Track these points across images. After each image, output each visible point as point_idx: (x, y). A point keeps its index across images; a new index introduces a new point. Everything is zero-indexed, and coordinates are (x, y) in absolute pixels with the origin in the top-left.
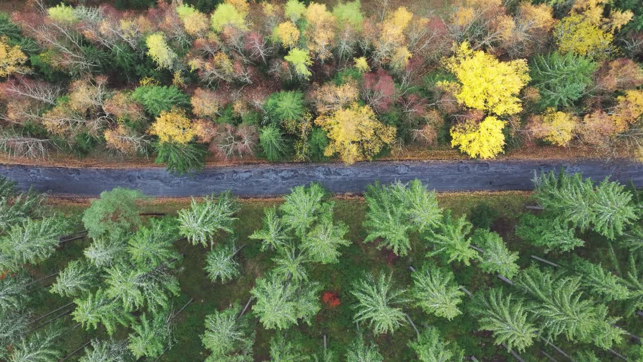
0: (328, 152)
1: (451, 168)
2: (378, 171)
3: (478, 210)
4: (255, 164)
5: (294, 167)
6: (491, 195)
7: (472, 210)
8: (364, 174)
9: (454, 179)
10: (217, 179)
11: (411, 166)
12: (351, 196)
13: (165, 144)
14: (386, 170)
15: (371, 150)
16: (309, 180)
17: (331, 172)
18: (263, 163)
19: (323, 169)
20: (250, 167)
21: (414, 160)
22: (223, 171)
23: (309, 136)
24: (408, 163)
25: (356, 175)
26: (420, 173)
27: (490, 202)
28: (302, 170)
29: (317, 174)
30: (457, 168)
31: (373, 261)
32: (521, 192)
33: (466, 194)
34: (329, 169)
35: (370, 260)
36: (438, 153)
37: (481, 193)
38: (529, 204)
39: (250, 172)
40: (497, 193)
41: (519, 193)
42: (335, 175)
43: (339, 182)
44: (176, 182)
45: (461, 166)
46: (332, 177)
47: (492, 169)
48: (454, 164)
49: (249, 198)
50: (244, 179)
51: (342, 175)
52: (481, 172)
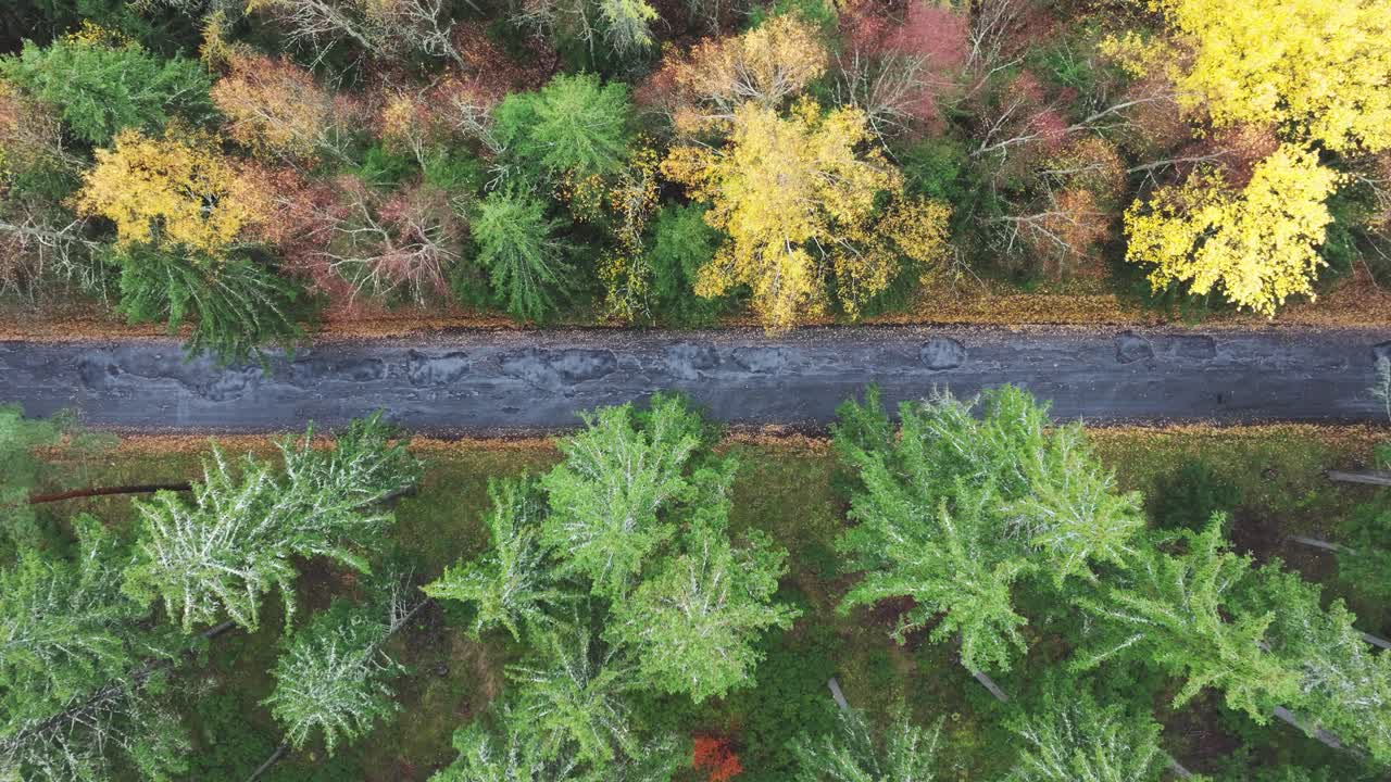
0: (710, 284)
1: (1094, 350)
2: (868, 355)
3: (1179, 484)
4: (479, 331)
5: (602, 343)
6: (1219, 438)
7: (1160, 481)
8: (822, 365)
9: (1103, 387)
10: (357, 377)
11: (971, 343)
12: (779, 435)
13: (136, 251)
14: (892, 357)
15: (857, 282)
16: (647, 385)
17: (716, 360)
18: (506, 327)
19: (694, 350)
20: (464, 341)
21: (978, 326)
22: (377, 352)
23: (648, 236)
24: (960, 334)
25: (798, 369)
26: (998, 365)
27: (1216, 459)
28: (628, 353)
29: (674, 364)
30: (1114, 352)
31: (847, 637)
32: (1314, 428)
33: (1141, 431)
34: (712, 350)
35: (836, 635)
36: (1054, 303)
37: (1189, 430)
38: (1338, 466)
39: (463, 355)
40: (1239, 431)
41: (1306, 432)
42: (732, 369)
43: (743, 390)
44: (228, 386)
45: (1125, 345)
46: (721, 375)
47: (1223, 356)
48: (1103, 337)
49: (459, 438)
50: (444, 378)
51: (754, 368)
52: (1190, 363)
